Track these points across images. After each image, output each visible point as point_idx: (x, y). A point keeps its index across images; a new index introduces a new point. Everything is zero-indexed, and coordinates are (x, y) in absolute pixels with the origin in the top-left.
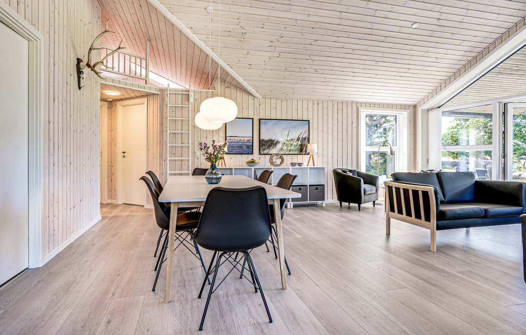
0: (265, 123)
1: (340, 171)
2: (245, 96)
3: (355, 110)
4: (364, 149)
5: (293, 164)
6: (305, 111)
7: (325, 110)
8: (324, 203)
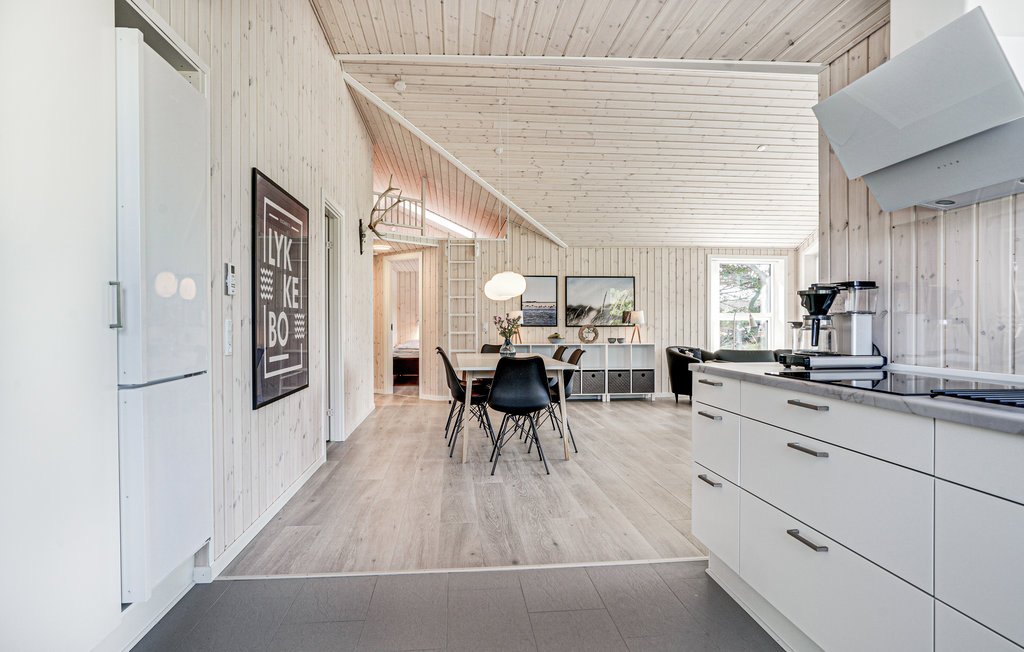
0: (572, 282)
1: (677, 351)
2: (547, 245)
3: (702, 258)
4: (716, 317)
5: (611, 340)
6: (629, 263)
7: (658, 261)
8: (654, 396)
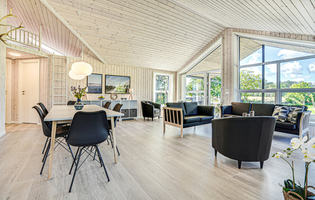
0: (108, 77)
1: (144, 102)
2: (98, 62)
3: (151, 72)
4: (155, 91)
5: (122, 99)
6: (128, 72)
7: (138, 72)
8: (137, 118)
